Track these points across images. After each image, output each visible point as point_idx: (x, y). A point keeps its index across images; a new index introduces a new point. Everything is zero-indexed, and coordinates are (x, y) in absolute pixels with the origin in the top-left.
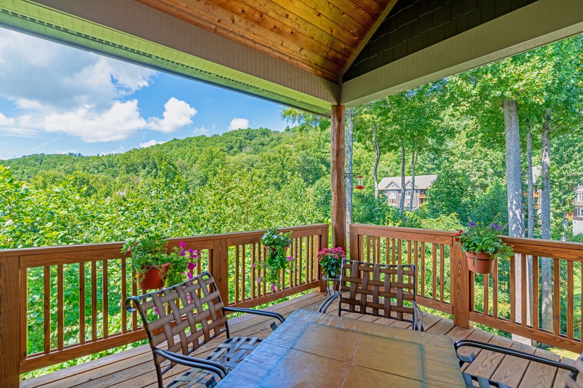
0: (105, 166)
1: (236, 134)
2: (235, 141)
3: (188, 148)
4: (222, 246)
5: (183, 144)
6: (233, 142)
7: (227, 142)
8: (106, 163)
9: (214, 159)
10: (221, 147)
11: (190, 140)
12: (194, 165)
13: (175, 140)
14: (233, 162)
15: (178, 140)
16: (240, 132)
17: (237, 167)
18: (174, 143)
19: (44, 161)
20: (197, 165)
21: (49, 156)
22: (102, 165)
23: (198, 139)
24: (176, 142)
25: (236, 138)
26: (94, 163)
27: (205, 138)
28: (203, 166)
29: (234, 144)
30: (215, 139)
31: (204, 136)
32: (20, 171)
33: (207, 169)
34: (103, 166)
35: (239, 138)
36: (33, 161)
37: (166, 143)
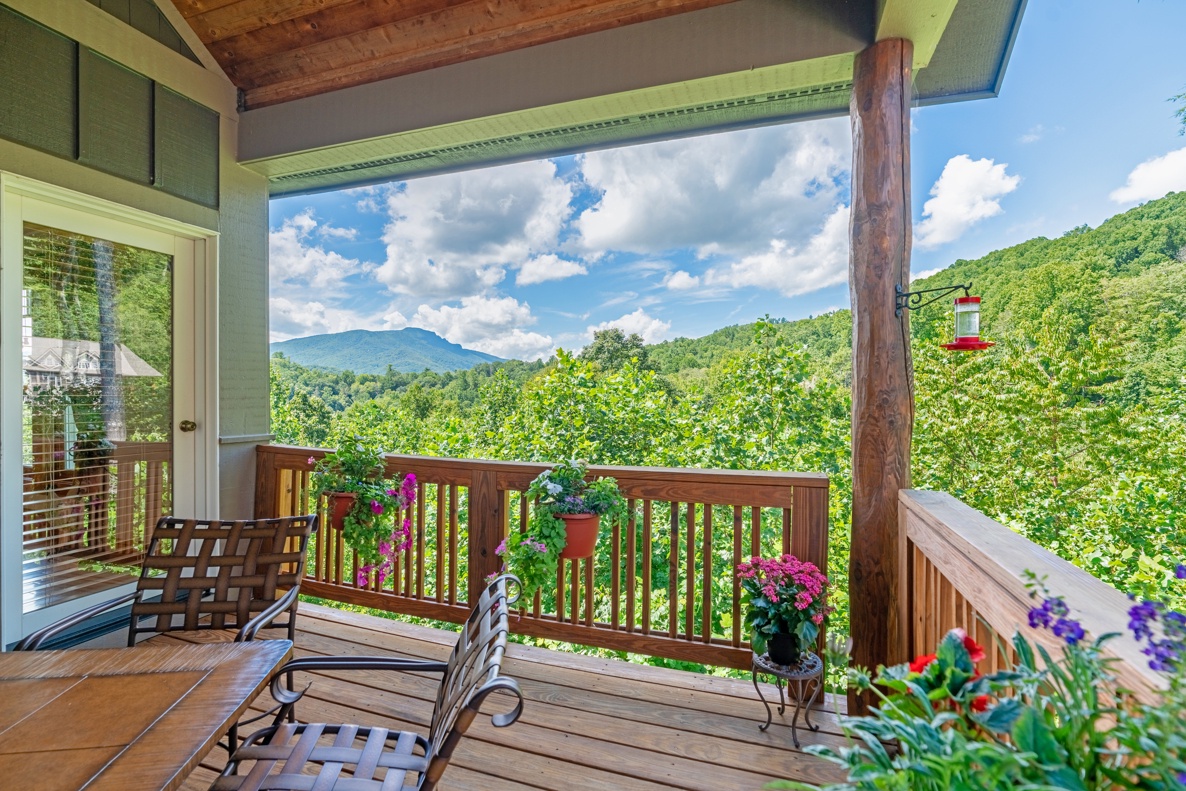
0: (818, 336)
1: (1156, 211)
2: (1147, 233)
3: (991, 277)
4: (488, 484)
5: (980, 270)
6: (1141, 239)
7: (1116, 242)
8: (820, 329)
9: (1058, 294)
10: (1088, 259)
11: (998, 257)
12: (1001, 314)
13: (960, 263)
14: (1131, 295)
15: (967, 263)
16: (1172, 202)
17: (1143, 308)
18: (956, 271)
19: (736, 336)
20: (1008, 315)
21: (742, 328)
22: (813, 334)
23: (1021, 251)
24: (963, 268)
25: (1154, 223)
26: (800, 333)
27: (1045, 243)
28: (1026, 314)
29: (1146, 242)
30: (1075, 241)
31: (1041, 239)
32: (709, 354)
33: (1036, 322)
34: (815, 337)
35: (1164, 221)
36: (723, 338)
37: (938, 275)
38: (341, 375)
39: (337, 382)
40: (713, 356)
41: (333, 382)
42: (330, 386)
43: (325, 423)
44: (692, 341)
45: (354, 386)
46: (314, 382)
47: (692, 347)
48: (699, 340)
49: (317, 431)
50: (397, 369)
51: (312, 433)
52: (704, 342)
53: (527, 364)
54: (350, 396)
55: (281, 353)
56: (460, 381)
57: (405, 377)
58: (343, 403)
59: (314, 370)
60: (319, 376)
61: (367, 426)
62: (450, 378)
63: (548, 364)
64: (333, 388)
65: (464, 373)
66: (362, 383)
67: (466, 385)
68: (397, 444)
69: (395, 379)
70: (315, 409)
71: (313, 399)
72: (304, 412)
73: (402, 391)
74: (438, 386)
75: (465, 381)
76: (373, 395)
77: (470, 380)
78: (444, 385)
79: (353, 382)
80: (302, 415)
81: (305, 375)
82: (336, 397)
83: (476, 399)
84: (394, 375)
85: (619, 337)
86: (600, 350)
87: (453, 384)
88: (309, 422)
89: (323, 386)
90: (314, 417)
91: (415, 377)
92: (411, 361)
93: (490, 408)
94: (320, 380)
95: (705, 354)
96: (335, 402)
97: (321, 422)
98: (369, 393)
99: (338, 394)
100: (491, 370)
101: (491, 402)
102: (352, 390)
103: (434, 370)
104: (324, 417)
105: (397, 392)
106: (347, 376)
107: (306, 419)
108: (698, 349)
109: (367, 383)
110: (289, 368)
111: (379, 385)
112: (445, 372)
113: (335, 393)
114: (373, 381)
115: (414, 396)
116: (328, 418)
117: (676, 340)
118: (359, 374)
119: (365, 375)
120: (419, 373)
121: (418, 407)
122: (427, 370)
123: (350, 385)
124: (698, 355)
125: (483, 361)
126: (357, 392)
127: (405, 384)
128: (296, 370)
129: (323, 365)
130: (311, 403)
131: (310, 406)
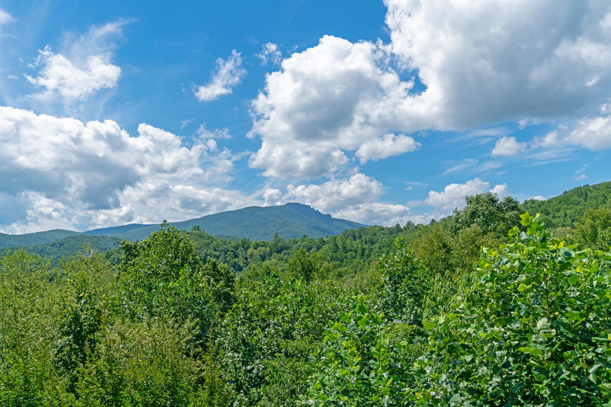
19: (590, 195)
21: (595, 187)
36: (575, 198)
38: (240, 242)
39: (237, 248)
40: (566, 215)
41: (234, 248)
42: (232, 251)
43: (230, 286)
44: (543, 203)
45: (249, 251)
46: (221, 248)
47: (543, 208)
48: (550, 201)
49: (224, 294)
50: (281, 236)
51: (219, 296)
52: (555, 203)
53: (387, 229)
54: (246, 259)
55: (198, 227)
56: (331, 245)
57: (287, 242)
58: (242, 265)
59: (221, 238)
60: (224, 243)
61: (268, 295)
62: (324, 242)
63: (405, 228)
64: (234, 253)
65: (335, 238)
66: (255, 248)
67: (336, 248)
68: (297, 316)
69: (280, 244)
70: (222, 275)
71: (221, 265)
72: (214, 277)
73: (285, 254)
74: (314, 249)
75: (336, 245)
76: (263, 258)
77: (339, 244)
78: (318, 248)
79: (249, 247)
80: (212, 280)
81: (214, 242)
82: (237, 260)
83: (345, 260)
84: (279, 241)
85: (493, 201)
86: (474, 214)
87: (325, 247)
88: (218, 286)
89: (228, 251)
90: (221, 282)
91: (296, 242)
92: (292, 229)
93: (390, 279)
94: (225, 246)
95: (558, 214)
96: (235, 264)
97: (227, 286)
98: (261, 256)
99: (237, 257)
100: (357, 235)
101: (390, 273)
102: (248, 254)
103: (310, 236)
104: (229, 281)
105: (282, 255)
106: (244, 243)
107: (215, 283)
108: (550, 209)
109: (259, 248)
110: (203, 238)
111: (268, 249)
112: (318, 237)
113: (236, 256)
114: (263, 246)
115: (300, 260)
116: (233, 282)
117: (526, 202)
118: (253, 241)
119: (258, 242)
120: (298, 238)
121: (303, 269)
122: (305, 236)
123: (246, 250)
124: (551, 215)
125: (349, 228)
126: (252, 255)
127: (287, 248)
128: (208, 239)
129: (227, 234)
130: (219, 269)
131: (219, 272)
